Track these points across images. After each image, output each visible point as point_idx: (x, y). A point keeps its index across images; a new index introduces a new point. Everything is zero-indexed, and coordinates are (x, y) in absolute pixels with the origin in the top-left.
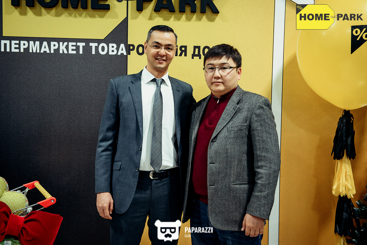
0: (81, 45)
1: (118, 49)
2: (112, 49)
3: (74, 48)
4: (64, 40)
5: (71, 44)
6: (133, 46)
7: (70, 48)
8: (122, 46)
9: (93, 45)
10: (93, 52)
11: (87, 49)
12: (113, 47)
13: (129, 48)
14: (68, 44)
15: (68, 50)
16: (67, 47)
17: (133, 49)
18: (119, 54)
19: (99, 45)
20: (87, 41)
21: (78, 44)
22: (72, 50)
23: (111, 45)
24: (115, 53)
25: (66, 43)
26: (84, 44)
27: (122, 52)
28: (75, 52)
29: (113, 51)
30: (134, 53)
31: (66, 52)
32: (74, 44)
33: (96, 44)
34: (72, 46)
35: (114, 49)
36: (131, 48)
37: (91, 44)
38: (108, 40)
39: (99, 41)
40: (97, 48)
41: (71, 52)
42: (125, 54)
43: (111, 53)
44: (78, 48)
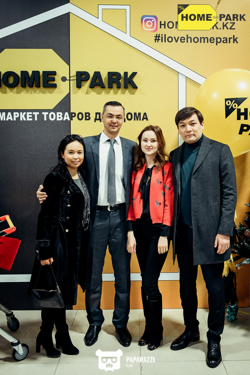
0: (36, 114)
1: (63, 116)
2: (59, 116)
3: (31, 116)
4: (23, 111)
5: (28, 113)
6: (75, 114)
7: (28, 116)
8: (67, 114)
9: (45, 114)
10: (45, 119)
11: (41, 116)
12: (59, 115)
13: (72, 115)
14: (26, 113)
15: (26, 119)
16: (26, 116)
17: (75, 116)
18: (64, 120)
19: (49, 113)
20: (40, 111)
21: (34, 113)
22: (30, 118)
23: (58, 113)
24: (61, 119)
25: (25, 113)
26: (38, 113)
27: (67, 118)
28: (31, 119)
29: (60, 118)
30: (75, 119)
31: (25, 119)
32: (31, 113)
33: (47, 113)
34: (29, 115)
35: (61, 116)
36: (73, 115)
37: (43, 113)
38: (56, 110)
39: (49, 111)
40: (48, 116)
41: (28, 119)
42: (69, 120)
43: (58, 119)
44: (34, 116)
